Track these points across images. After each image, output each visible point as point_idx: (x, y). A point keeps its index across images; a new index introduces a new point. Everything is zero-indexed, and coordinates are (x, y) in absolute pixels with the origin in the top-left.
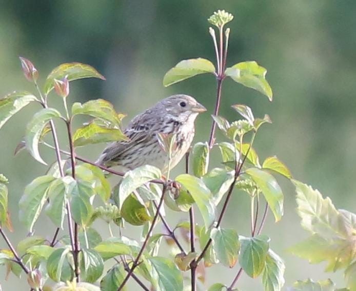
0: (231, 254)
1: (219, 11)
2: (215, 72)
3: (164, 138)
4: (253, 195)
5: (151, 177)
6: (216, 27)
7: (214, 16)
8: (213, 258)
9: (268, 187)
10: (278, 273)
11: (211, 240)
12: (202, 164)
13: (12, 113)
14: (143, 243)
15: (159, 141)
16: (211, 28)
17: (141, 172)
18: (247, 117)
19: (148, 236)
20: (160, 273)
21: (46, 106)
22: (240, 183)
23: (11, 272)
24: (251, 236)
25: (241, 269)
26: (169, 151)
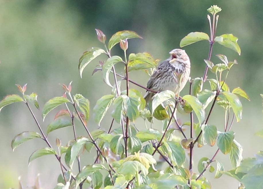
0: (212, 139)
1: (214, 6)
2: (209, 40)
3: (177, 75)
4: (227, 109)
5: (169, 97)
6: (211, 14)
7: (211, 8)
8: (202, 142)
9: (234, 102)
10: (239, 153)
11: (202, 131)
12: (198, 90)
13: (92, 59)
14: (163, 134)
15: (174, 77)
16: (208, 15)
17: (164, 93)
18: (224, 61)
19: (166, 130)
20: (173, 150)
21: (110, 56)
22: (220, 102)
23: (85, 150)
24: (224, 131)
25: (218, 149)
26: (179, 82)
